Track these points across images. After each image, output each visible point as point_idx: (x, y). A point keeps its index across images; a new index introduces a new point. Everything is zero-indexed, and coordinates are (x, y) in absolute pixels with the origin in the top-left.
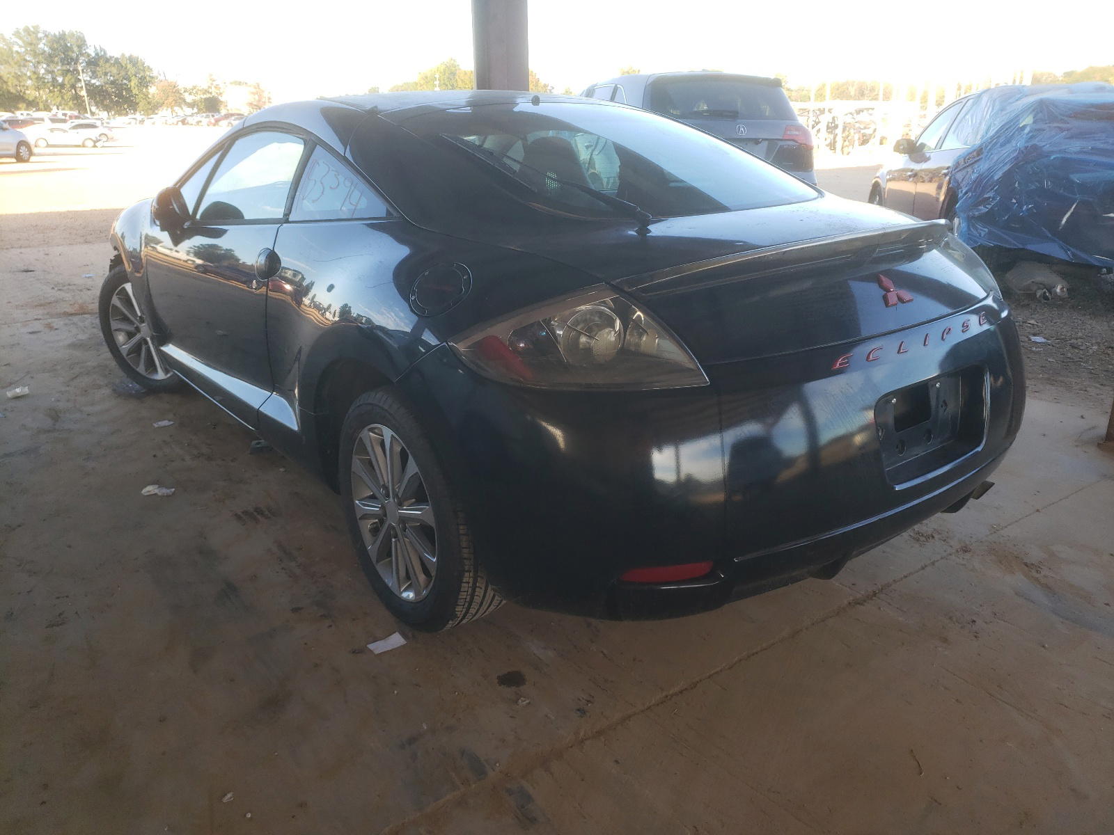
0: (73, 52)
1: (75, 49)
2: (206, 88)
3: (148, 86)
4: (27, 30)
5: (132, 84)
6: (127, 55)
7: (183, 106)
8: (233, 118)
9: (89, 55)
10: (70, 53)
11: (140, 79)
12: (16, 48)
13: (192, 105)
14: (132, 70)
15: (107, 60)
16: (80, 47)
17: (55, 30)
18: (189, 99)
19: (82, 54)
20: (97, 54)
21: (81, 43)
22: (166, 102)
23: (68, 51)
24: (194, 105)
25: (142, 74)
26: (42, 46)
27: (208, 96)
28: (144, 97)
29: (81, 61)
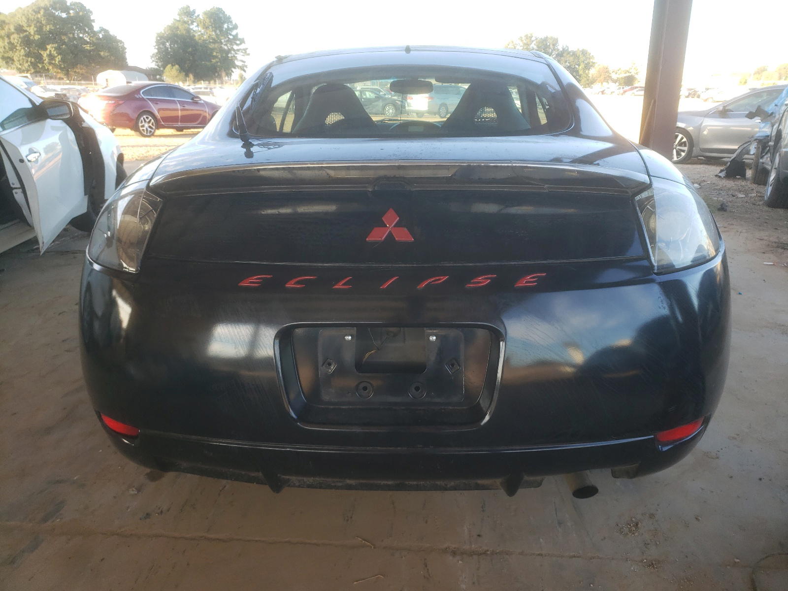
0: (550, 48)
1: (551, 46)
2: (628, 69)
3: (590, 68)
4: (526, 36)
5: (580, 67)
6: (580, 50)
7: (609, 81)
8: (637, 89)
9: (558, 50)
10: (548, 49)
11: (586, 64)
12: (518, 47)
13: (615, 81)
14: (582, 58)
15: (569, 53)
16: (554, 45)
17: (541, 36)
18: (614, 76)
19: (554, 49)
20: (563, 49)
21: (555, 42)
22: (599, 79)
23: (546, 48)
24: (617, 82)
25: (588, 61)
26: (533, 46)
27: (628, 74)
28: (586, 76)
29: (553, 54)
